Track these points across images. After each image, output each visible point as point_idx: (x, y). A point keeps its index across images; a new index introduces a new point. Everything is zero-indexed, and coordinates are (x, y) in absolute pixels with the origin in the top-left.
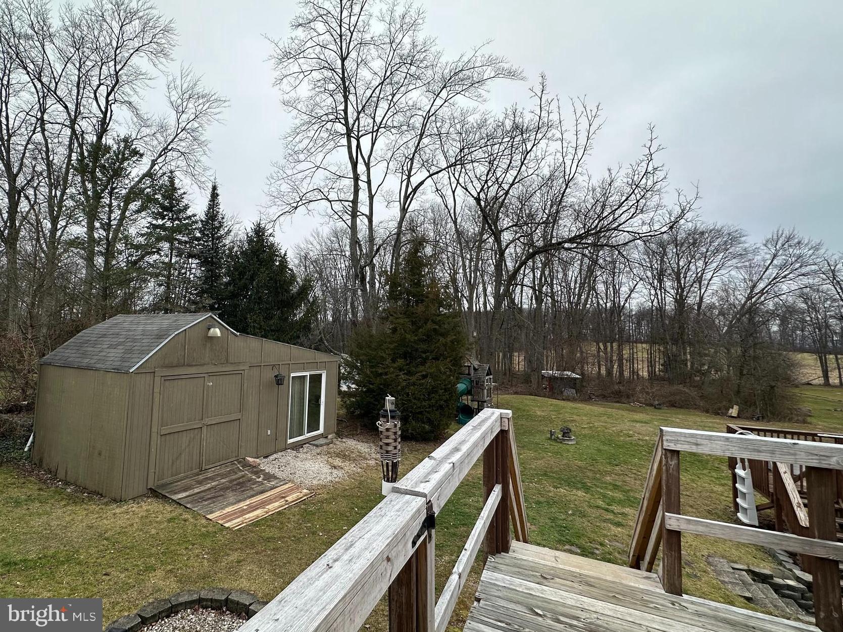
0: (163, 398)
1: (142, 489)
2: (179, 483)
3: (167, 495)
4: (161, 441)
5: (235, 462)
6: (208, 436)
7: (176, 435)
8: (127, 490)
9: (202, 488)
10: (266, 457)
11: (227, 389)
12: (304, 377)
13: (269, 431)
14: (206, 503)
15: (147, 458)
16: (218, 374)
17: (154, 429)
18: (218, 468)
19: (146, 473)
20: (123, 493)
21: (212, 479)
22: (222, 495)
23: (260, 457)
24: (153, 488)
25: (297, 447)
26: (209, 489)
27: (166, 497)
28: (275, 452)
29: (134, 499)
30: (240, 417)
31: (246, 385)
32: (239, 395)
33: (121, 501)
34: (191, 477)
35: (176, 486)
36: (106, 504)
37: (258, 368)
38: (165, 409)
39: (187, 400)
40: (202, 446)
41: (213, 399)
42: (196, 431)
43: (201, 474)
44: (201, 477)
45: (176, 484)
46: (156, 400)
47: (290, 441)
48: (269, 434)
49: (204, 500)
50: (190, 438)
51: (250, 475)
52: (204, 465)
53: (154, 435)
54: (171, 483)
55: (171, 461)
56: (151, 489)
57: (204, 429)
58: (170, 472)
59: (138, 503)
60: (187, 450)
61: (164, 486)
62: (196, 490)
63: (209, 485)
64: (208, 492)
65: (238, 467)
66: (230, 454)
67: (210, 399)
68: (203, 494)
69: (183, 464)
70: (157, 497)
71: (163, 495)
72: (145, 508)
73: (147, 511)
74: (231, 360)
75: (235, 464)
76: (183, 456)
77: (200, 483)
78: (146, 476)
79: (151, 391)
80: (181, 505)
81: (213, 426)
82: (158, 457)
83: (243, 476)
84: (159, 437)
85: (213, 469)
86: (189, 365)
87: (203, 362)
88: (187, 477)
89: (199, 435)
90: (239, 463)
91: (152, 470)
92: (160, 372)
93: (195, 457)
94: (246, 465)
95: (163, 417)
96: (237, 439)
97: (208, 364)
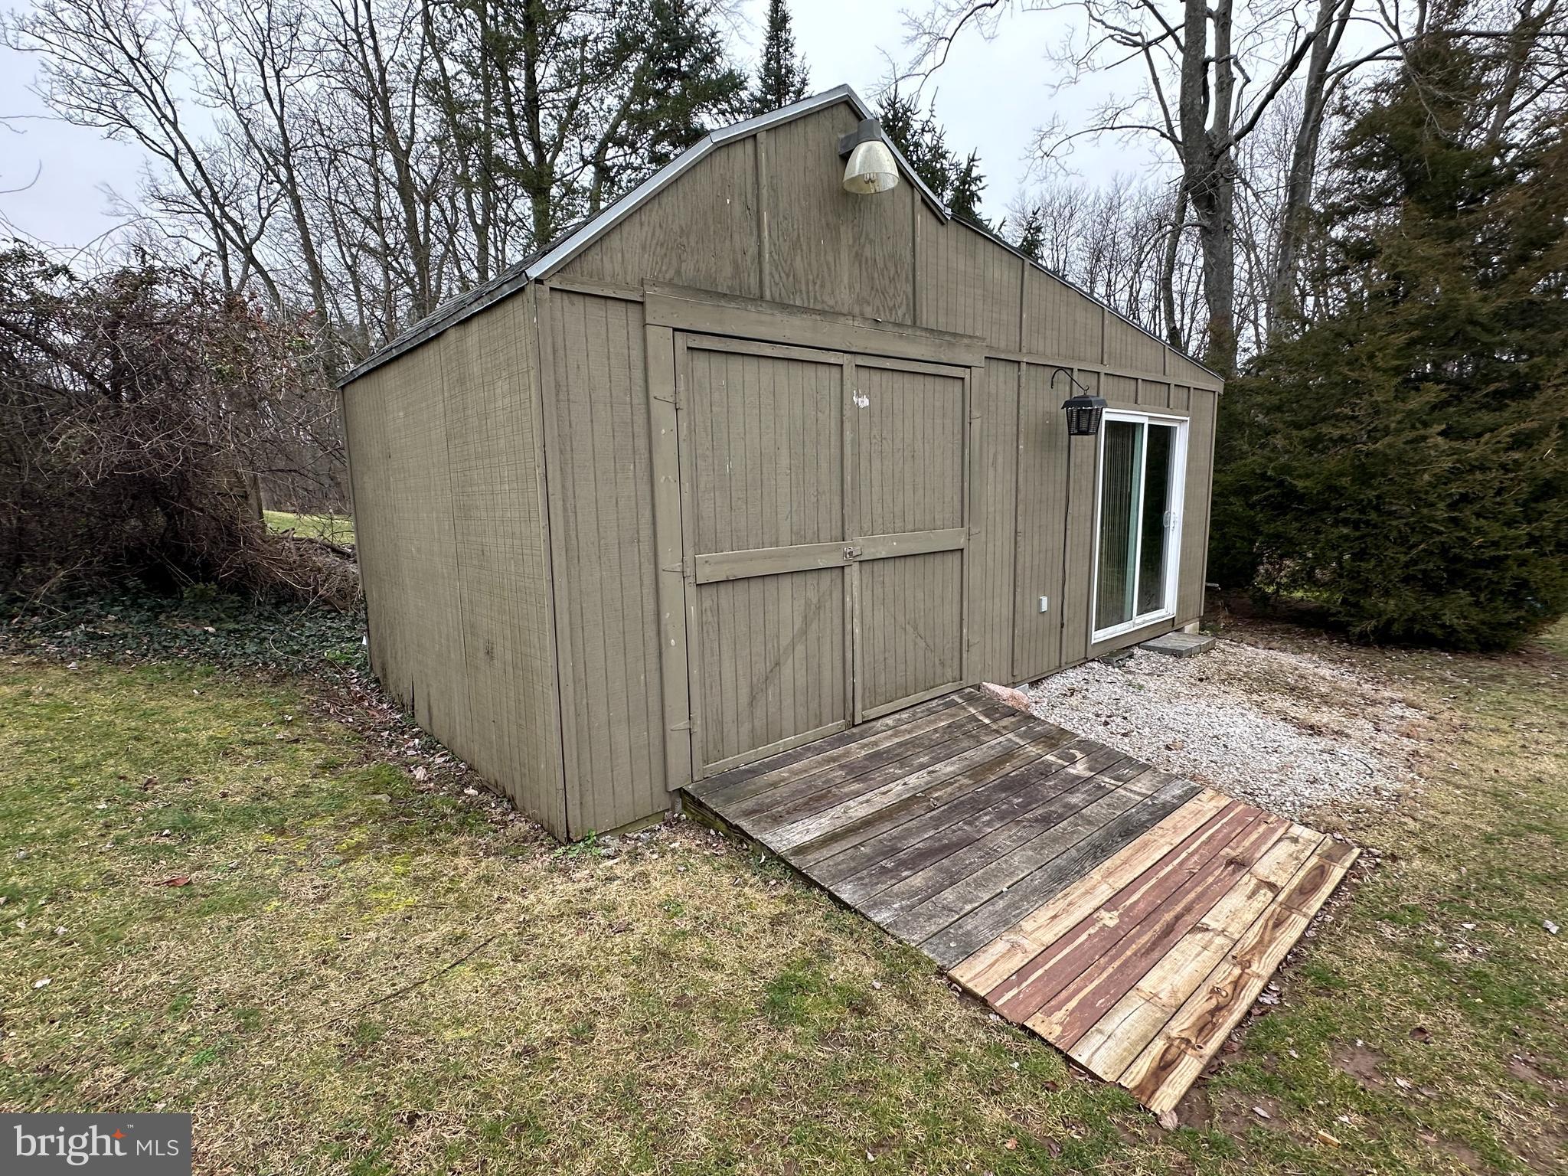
0: (692, 430)
1: (645, 793)
2: (783, 772)
3: (745, 824)
4: (701, 613)
5: (955, 697)
6: (868, 602)
7: (756, 587)
8: (589, 798)
9: (880, 799)
10: (1035, 684)
11: (919, 436)
12: (1133, 427)
13: (1045, 600)
14: (918, 880)
15: (654, 677)
16: (888, 364)
17: (670, 559)
18: (905, 716)
19: (655, 733)
20: (574, 812)
21: (899, 758)
22: (969, 842)
23: (1022, 682)
24: (690, 788)
25: (1116, 654)
26: (905, 805)
27: (745, 837)
28: (1060, 669)
29: (620, 831)
30: (962, 542)
31: (976, 423)
32: (958, 460)
33: (569, 840)
34: (821, 750)
35: (774, 785)
36: (515, 851)
37: (1012, 370)
38: (703, 480)
39: (784, 451)
40: (848, 638)
41: (876, 464)
42: (826, 578)
43: (852, 739)
44: (857, 751)
45: (773, 775)
46: (664, 431)
47: (1098, 636)
48: (1045, 607)
49: (903, 864)
50: (808, 604)
51: (1032, 750)
52: (859, 706)
53: (671, 583)
54: (754, 772)
55: (744, 691)
56: (682, 792)
57: (853, 573)
58: (746, 728)
59: (635, 857)
60: (800, 648)
61: (731, 782)
62: (858, 810)
63: (897, 788)
64: (906, 823)
65: (973, 718)
66: (939, 670)
67: (864, 463)
68: (886, 831)
69: (788, 701)
70: (706, 825)
71: (729, 825)
72: (661, 888)
73: (671, 908)
74: (927, 318)
75: (954, 704)
76: (787, 670)
77: (862, 773)
78: (656, 742)
79: (638, 398)
80: (810, 883)
81: (878, 566)
82: (695, 672)
83: (1008, 755)
84: (691, 591)
85: (889, 721)
86: (785, 307)
87: (832, 302)
88: (805, 750)
89: (837, 595)
90: (971, 699)
91: (678, 723)
92: (666, 311)
93: (827, 674)
94: (996, 709)
95: (698, 518)
96: (956, 619)
97: (851, 314)
